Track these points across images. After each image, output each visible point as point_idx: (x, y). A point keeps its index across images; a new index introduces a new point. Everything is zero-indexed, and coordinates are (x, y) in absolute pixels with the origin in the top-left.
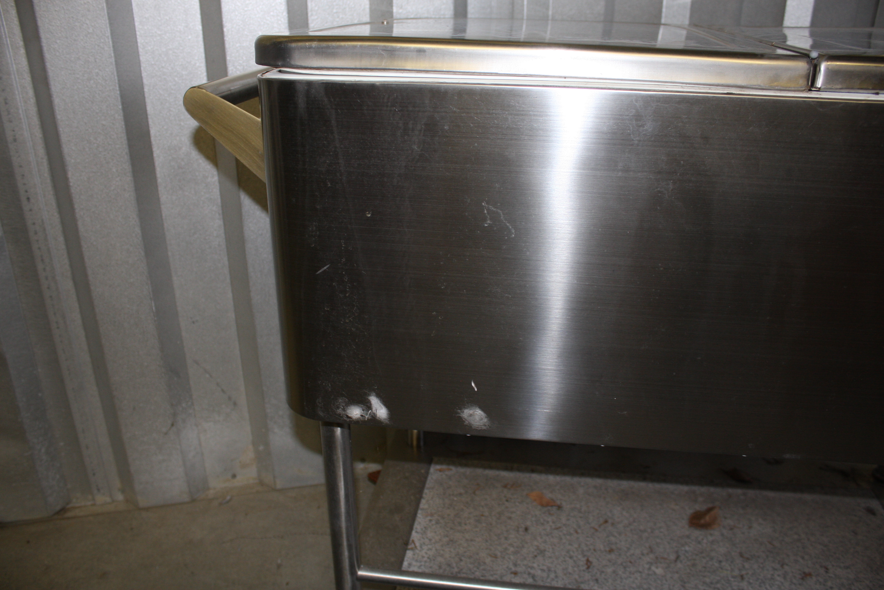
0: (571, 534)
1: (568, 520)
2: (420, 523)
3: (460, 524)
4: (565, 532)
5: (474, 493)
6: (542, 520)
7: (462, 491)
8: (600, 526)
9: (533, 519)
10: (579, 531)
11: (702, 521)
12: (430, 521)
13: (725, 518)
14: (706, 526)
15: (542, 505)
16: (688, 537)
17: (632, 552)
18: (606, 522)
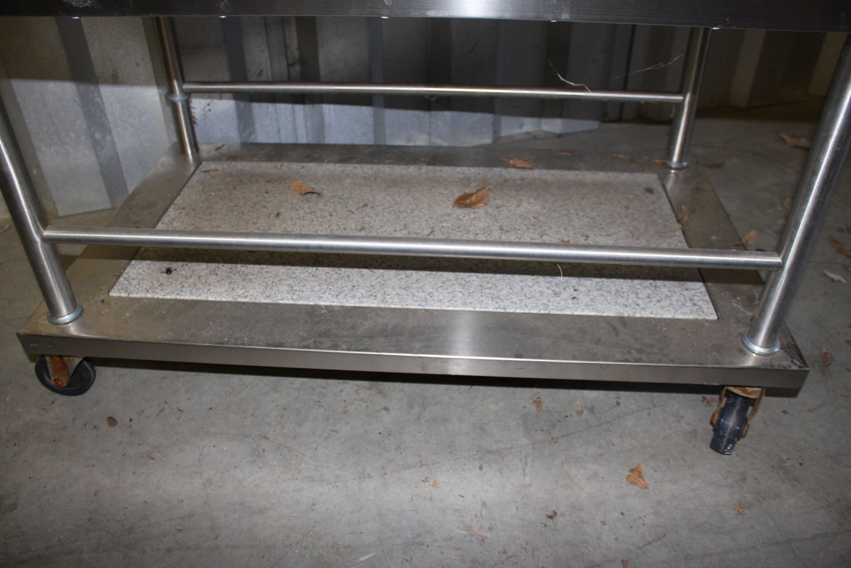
0: (324, 217)
1: (326, 205)
2: (169, 215)
3: (210, 214)
4: (319, 215)
5: (235, 188)
6: (297, 207)
7: (223, 187)
8: (357, 209)
9: (289, 206)
10: (334, 214)
11: (468, 201)
12: (181, 213)
13: (495, 199)
14: (470, 205)
15: (301, 194)
16: (449, 215)
17: (384, 229)
18: (366, 205)
